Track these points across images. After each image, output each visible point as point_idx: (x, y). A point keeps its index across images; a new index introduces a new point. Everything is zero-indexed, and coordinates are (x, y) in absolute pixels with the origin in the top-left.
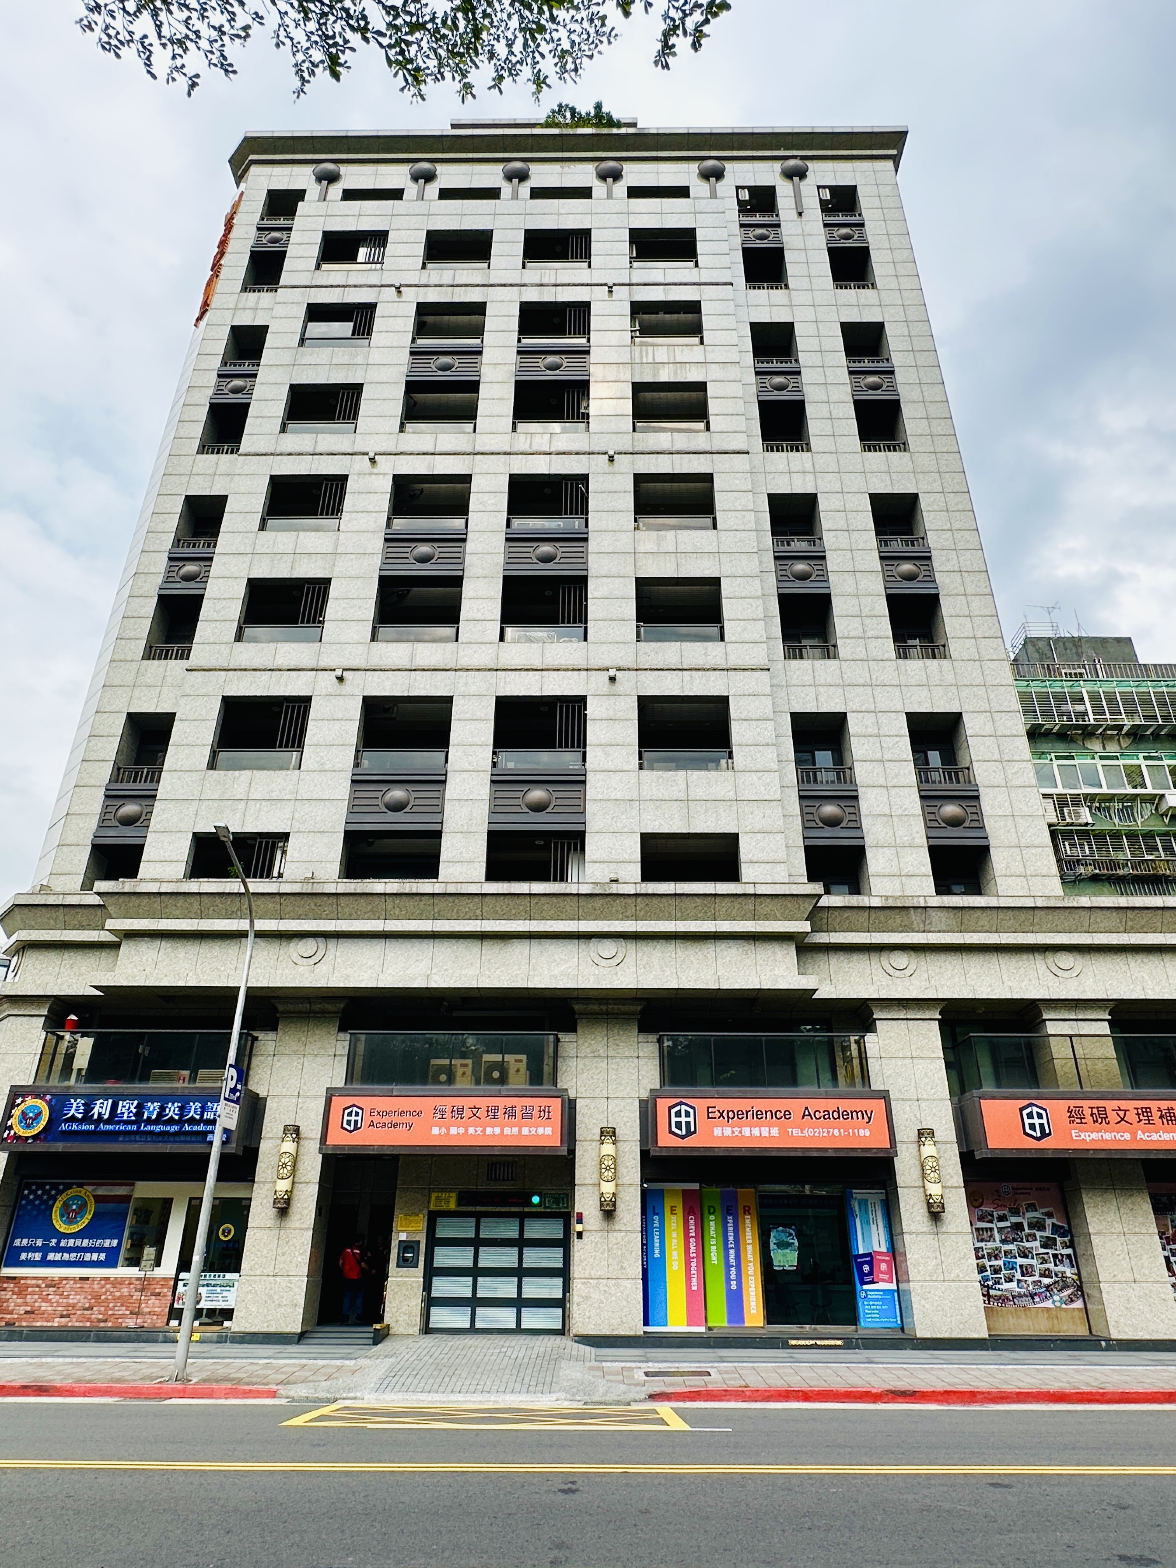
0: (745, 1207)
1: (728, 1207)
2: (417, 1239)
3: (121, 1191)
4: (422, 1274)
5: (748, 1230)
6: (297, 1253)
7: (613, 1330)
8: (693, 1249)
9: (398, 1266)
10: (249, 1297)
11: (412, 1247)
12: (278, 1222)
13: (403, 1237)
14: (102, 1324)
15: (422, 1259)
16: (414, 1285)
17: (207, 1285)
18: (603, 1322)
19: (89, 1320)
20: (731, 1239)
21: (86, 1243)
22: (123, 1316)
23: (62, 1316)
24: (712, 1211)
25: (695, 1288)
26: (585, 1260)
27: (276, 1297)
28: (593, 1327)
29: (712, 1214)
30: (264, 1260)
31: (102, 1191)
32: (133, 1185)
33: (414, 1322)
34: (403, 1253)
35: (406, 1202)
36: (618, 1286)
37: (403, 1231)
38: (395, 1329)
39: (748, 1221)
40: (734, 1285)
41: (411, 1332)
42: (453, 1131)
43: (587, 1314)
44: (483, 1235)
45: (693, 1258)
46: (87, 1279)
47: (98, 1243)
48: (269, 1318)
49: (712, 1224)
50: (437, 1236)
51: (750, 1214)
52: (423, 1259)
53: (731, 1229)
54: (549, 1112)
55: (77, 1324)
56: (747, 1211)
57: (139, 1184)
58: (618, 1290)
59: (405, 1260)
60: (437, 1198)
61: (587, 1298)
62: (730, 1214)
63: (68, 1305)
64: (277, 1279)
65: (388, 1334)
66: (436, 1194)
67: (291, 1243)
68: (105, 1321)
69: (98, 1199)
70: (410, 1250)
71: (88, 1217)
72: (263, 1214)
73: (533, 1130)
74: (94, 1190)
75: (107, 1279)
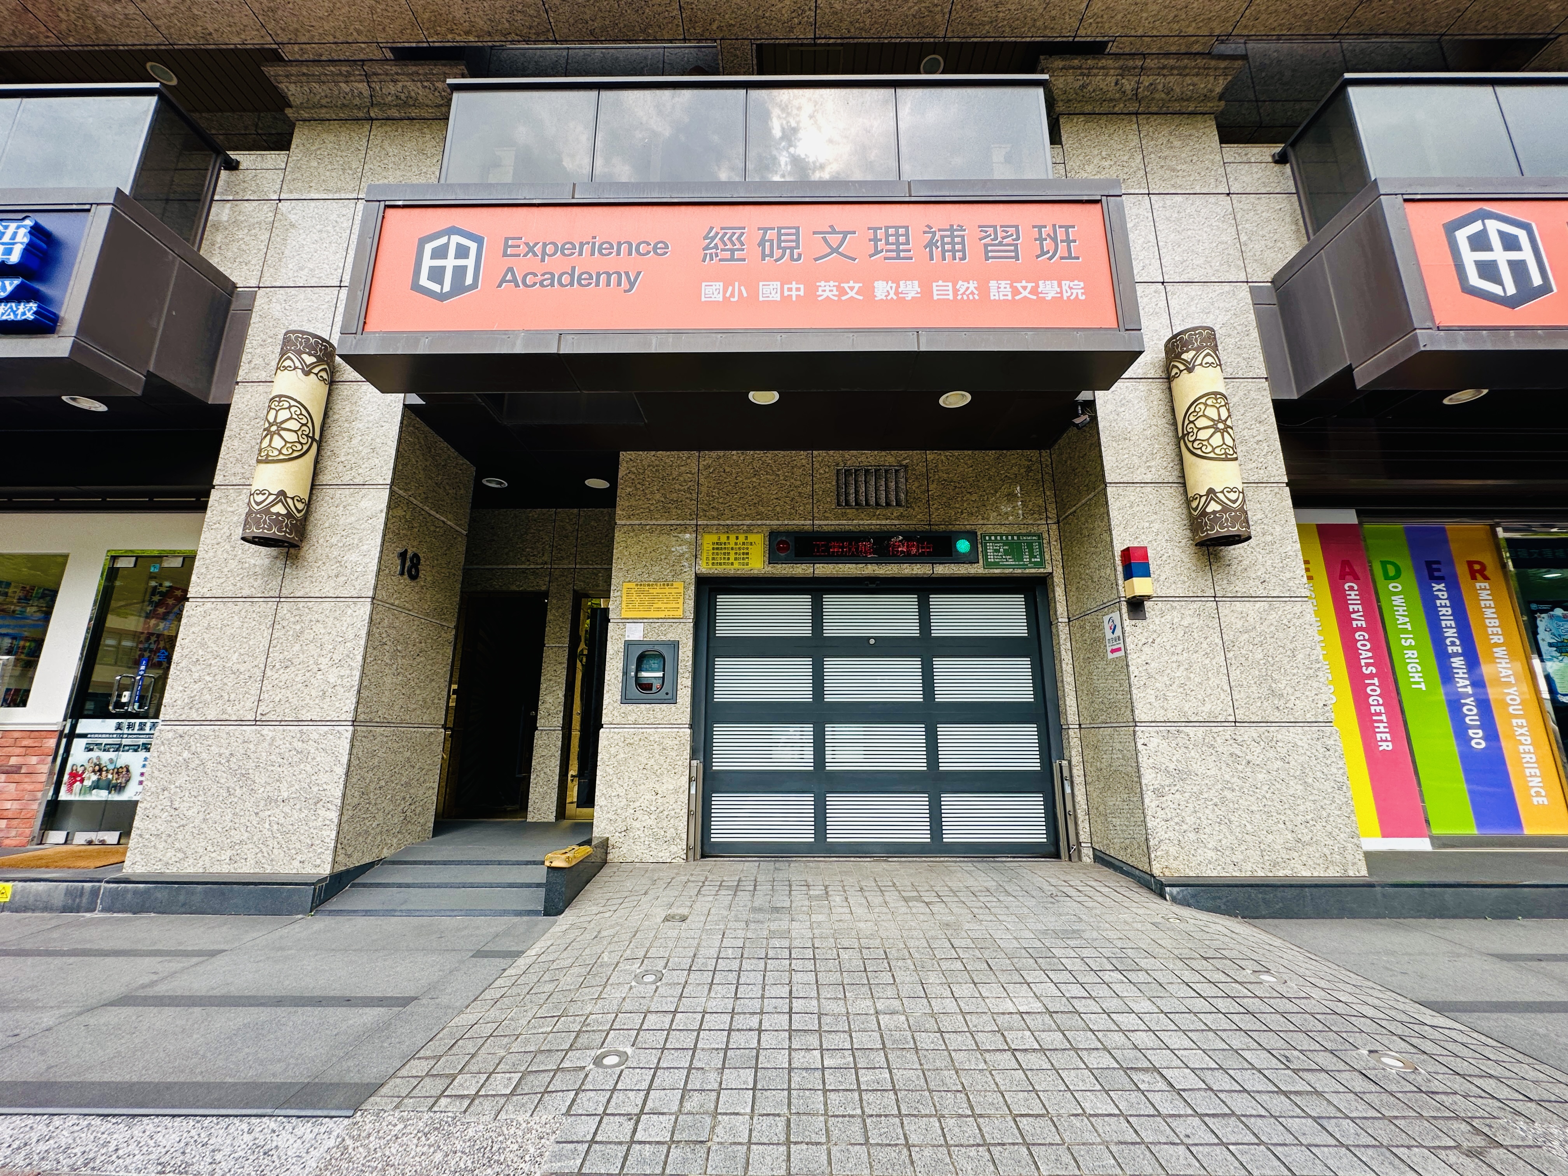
0: (1470, 564)
1: (1429, 564)
2: (671, 637)
4: (686, 718)
5: (1489, 613)
6: (324, 661)
7: (1275, 864)
8: (1365, 655)
9: (626, 699)
10: (181, 780)
11: (661, 656)
12: (275, 584)
13: (636, 633)
15: (685, 682)
16: (669, 742)
18: (1242, 842)
20: (1451, 633)
24: (1392, 571)
25: (1387, 746)
26: (1161, 672)
27: (260, 779)
28: (1211, 854)
29: (1394, 578)
30: (231, 680)
33: (671, 832)
34: (639, 669)
35: (638, 555)
36: (1272, 744)
37: (635, 620)
38: (624, 850)
39: (1484, 594)
40: (1478, 741)
41: (665, 856)
42: (770, 291)
43: (1190, 820)
44: (830, 630)
45: (1371, 676)
48: (236, 836)
49: (1398, 600)
50: (719, 634)
51: (1486, 578)
52: (689, 683)
53: (1445, 611)
54: (1068, 241)
56: (1477, 572)
58: (1271, 754)
59: (645, 687)
60: (718, 547)
61: (1182, 775)
62: (1439, 580)
64: (266, 730)
65: (605, 862)
66: (714, 538)
67: (308, 635)
70: (654, 663)
72: (233, 564)
73: (1025, 289)
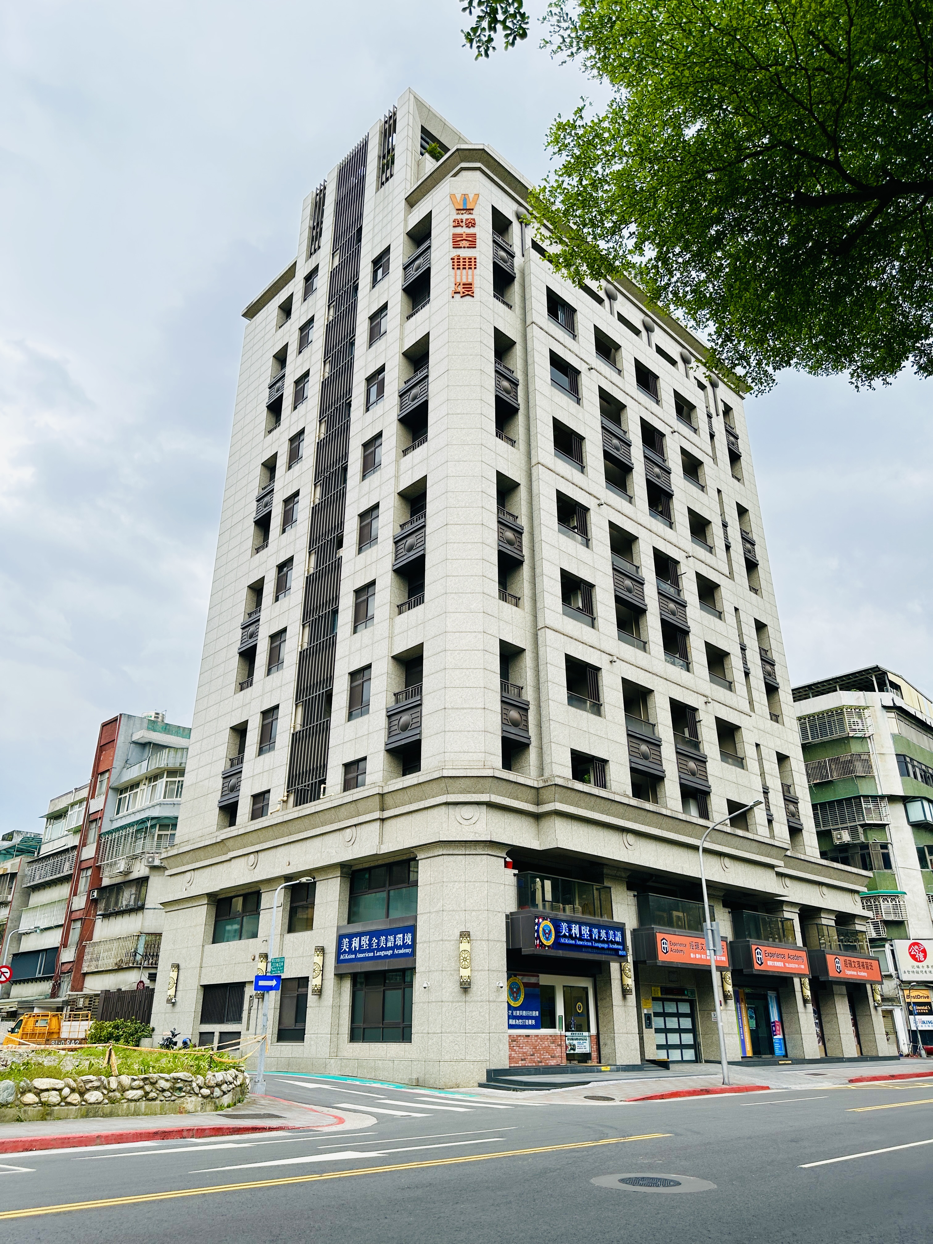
0: (741, 998)
2: (650, 1012)
3: (533, 980)
4: (654, 1032)
5: (743, 1010)
6: (633, 1020)
9: (646, 1027)
11: (649, 1017)
12: (624, 1003)
13: (645, 1011)
14: (540, 1064)
15: (653, 1024)
16: (653, 1038)
17: (577, 1039)
19: (534, 1062)
21: (524, 1013)
22: (548, 1058)
23: (522, 1060)
27: (629, 1045)
30: (622, 1024)
31: (526, 980)
32: (538, 976)
34: (647, 1021)
35: (644, 992)
37: (645, 1008)
39: (743, 1006)
44: (666, 1011)
46: (528, 1036)
47: (530, 1013)
55: (530, 1065)
56: (742, 1001)
57: (542, 976)
59: (648, 1024)
60: (654, 990)
62: (738, 1002)
63: (524, 1053)
64: (628, 1035)
66: (653, 988)
67: (630, 1015)
68: (541, 1062)
69: (526, 985)
70: (648, 1019)
71: (522, 996)
72: (617, 998)
74: (522, 979)
75: (537, 1036)
